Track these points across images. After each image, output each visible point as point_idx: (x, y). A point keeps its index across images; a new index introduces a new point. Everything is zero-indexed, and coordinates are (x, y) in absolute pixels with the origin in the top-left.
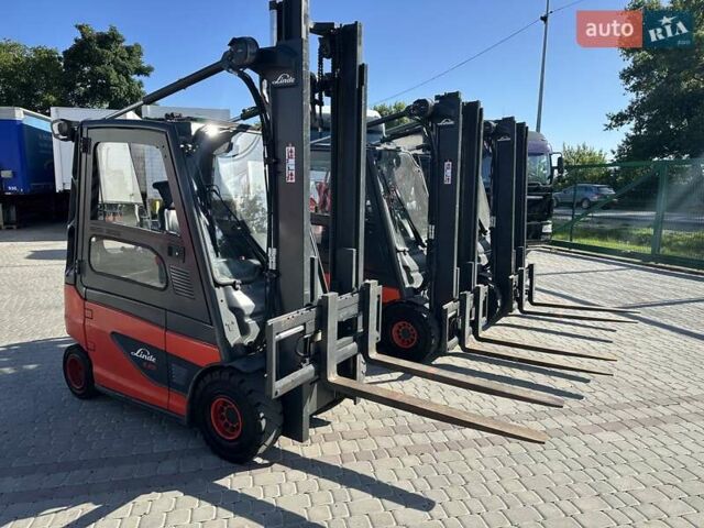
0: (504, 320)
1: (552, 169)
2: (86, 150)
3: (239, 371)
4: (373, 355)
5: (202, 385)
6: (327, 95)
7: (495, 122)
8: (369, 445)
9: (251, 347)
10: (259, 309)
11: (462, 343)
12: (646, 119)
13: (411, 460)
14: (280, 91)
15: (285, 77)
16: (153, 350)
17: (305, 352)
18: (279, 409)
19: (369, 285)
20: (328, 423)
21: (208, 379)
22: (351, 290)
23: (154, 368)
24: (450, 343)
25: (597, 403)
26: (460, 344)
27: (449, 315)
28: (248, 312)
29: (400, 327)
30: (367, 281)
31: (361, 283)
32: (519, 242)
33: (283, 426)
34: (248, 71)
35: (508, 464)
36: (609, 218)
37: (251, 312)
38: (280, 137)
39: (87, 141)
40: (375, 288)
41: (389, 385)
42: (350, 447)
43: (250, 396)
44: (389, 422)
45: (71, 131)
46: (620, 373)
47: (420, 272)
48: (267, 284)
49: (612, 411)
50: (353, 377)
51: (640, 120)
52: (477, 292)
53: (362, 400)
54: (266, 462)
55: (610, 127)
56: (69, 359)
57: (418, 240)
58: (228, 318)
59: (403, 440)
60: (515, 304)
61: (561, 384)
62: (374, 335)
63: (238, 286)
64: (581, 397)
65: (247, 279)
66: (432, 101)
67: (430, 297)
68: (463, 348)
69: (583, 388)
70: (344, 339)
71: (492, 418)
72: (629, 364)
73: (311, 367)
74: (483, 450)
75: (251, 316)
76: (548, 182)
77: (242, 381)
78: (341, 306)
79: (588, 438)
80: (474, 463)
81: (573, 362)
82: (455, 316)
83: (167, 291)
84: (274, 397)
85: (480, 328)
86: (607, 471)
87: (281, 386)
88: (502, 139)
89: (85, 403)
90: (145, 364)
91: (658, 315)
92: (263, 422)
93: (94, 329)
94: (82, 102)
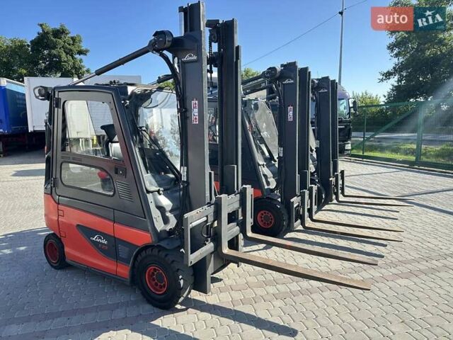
0: (326, 207)
1: (350, 108)
2: (57, 106)
3: (164, 249)
4: (250, 234)
5: (139, 258)
6: (215, 66)
7: (317, 80)
8: (250, 294)
9: (171, 232)
10: (176, 207)
11: (303, 223)
12: (405, 74)
13: (278, 303)
14: (187, 65)
15: (190, 56)
16: (106, 236)
17: (207, 234)
18: (191, 273)
19: (246, 188)
20: (221, 280)
21: (143, 254)
22: (234, 192)
23: (107, 248)
24: (296, 224)
25: (393, 259)
26: (302, 224)
27: (295, 206)
28: (168, 208)
29: (262, 214)
30: (244, 186)
31: (240, 187)
32: (335, 157)
33: (194, 283)
34: (165, 52)
35: (342, 303)
36: (385, 138)
37: (170, 209)
38: (188, 94)
39: (58, 100)
40: (250, 191)
41: (257, 252)
42: (237, 296)
43: (172, 265)
44: (261, 278)
45: (47, 94)
46: (406, 240)
47: (273, 178)
48: (180, 190)
49: (404, 265)
50: (237, 249)
51: (401, 76)
52: (311, 190)
53: (242, 264)
54: (184, 307)
55: (382, 80)
56: (48, 243)
57: (272, 158)
58: (156, 214)
59: (271, 290)
60: (334, 197)
61: (369, 248)
62: (250, 221)
63: (161, 192)
64: (383, 257)
65: (166, 187)
66: (279, 68)
67: (281, 194)
68: (304, 227)
69: (384, 251)
70: (231, 224)
71: (328, 272)
72: (410, 233)
73: (212, 244)
74: (325, 294)
75: (171, 211)
76: (348, 117)
77: (166, 255)
78: (230, 203)
79: (390, 283)
80: (320, 304)
81: (375, 233)
82: (298, 206)
83: (114, 197)
84: (189, 265)
85: (314, 213)
86: (406, 305)
87: (193, 258)
88: (322, 91)
89: (59, 272)
90: (100, 245)
91: (424, 200)
92: (182, 282)
93: (65, 223)
94: (43, 73)
